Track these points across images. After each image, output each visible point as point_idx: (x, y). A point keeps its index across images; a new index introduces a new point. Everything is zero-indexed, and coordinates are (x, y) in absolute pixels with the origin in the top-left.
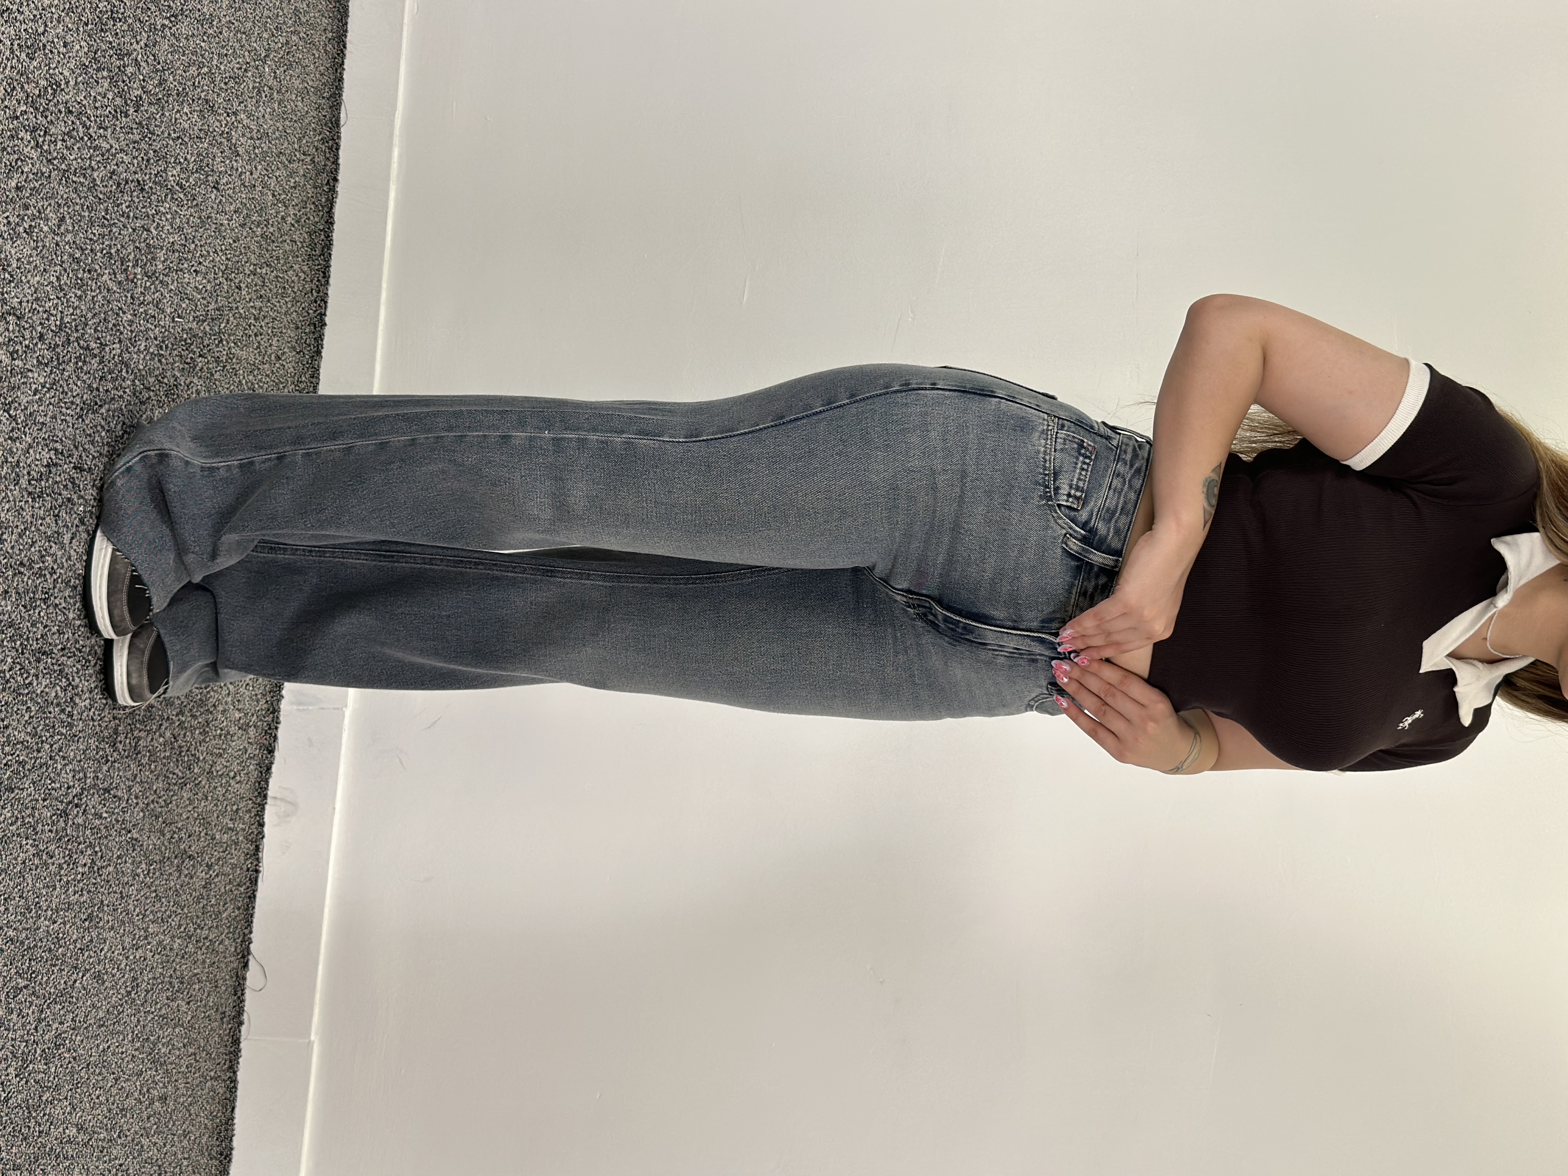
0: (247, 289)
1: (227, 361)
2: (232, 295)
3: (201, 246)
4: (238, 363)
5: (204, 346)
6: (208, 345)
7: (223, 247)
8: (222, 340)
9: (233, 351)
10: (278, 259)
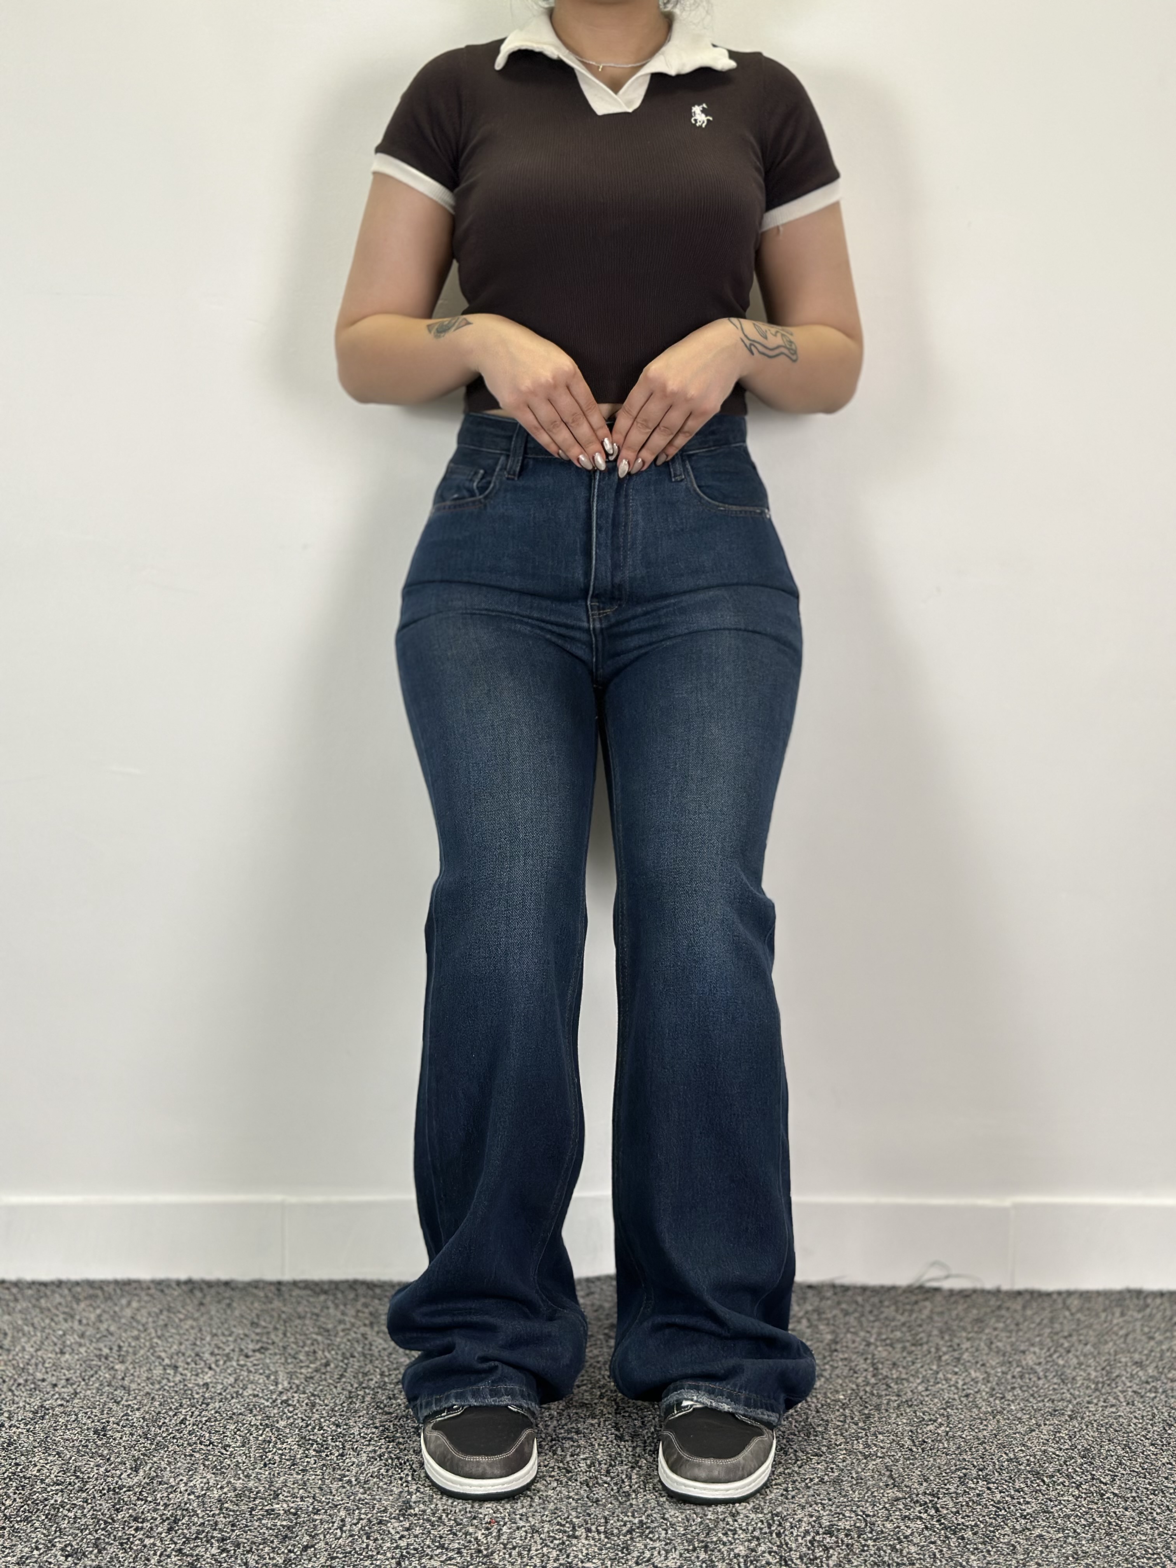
0: (201, 1376)
1: (304, 1393)
2: (220, 1394)
3: (190, 1445)
4: (297, 1378)
5: (307, 1426)
6: (303, 1420)
7: (171, 1413)
8: (285, 1402)
9: (286, 1384)
10: (137, 1338)
